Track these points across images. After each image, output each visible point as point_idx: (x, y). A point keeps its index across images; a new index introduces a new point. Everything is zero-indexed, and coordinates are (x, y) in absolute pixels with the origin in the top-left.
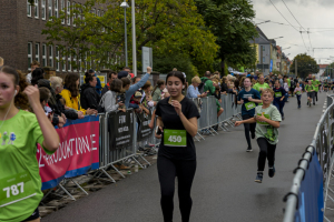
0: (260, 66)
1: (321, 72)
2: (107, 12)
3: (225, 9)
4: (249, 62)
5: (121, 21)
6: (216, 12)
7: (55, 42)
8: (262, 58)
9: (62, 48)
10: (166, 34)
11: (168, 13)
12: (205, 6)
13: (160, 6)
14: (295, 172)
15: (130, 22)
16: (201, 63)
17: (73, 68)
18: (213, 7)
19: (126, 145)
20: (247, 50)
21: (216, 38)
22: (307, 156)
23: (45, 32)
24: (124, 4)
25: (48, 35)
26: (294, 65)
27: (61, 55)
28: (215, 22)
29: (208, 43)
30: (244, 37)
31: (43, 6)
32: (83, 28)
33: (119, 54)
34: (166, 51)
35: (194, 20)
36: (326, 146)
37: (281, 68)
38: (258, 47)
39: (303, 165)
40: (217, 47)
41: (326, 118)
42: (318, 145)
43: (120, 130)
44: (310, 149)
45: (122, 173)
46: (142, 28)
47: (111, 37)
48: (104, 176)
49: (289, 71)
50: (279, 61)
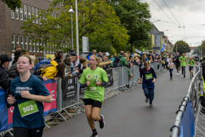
0: (155, 48)
1: (192, 51)
2: (61, 15)
3: (133, 13)
4: (147, 46)
5: (69, 21)
6: (127, 15)
7: (29, 34)
8: (155, 43)
9: (33, 38)
10: (97, 28)
11: (98, 16)
12: (121, 11)
13: (93, 11)
14: (177, 113)
15: (75, 21)
16: (118, 46)
17: (40, 50)
18: (125, 12)
19: (72, 97)
20: (146, 38)
21: (127, 31)
22: (184, 103)
23: (22, 28)
24: (71, 10)
25: (24, 30)
26: (175, 47)
27: (33, 42)
28: (127, 21)
29: (123, 35)
30: (145, 30)
31: (22, 12)
32: (46, 25)
33: (68, 41)
34: (97, 39)
35: (114, 20)
36: (195, 97)
37: (167, 49)
38: (153, 36)
39: (182, 108)
40: (128, 37)
41: (196, 79)
42: (191, 96)
43: (69, 88)
44: (186, 99)
45: (70, 115)
46: (82, 25)
47: (63, 31)
48: (59, 116)
49: (172, 51)
50: (166, 45)
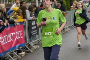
17: (9, 2)
43: (33, 28)
48: (27, 49)
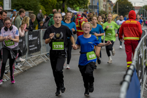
0: (91, 7)
1: (136, 12)
8: (92, 1)
16: (47, 3)
26: (115, 7)
37: (106, 8)
49: (112, 11)
50: (105, 3)
